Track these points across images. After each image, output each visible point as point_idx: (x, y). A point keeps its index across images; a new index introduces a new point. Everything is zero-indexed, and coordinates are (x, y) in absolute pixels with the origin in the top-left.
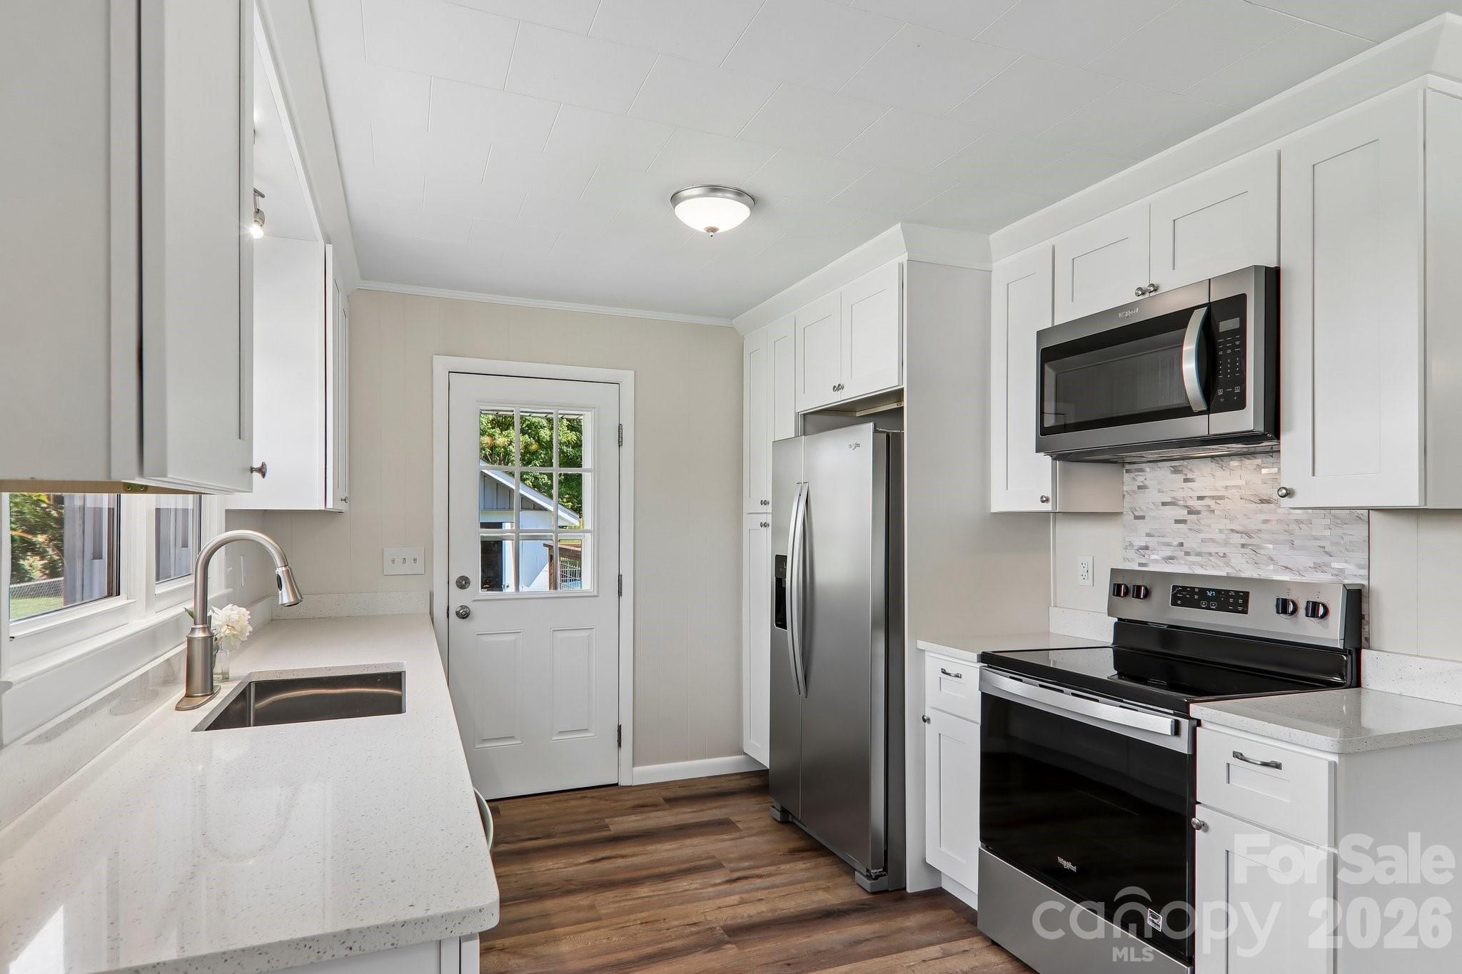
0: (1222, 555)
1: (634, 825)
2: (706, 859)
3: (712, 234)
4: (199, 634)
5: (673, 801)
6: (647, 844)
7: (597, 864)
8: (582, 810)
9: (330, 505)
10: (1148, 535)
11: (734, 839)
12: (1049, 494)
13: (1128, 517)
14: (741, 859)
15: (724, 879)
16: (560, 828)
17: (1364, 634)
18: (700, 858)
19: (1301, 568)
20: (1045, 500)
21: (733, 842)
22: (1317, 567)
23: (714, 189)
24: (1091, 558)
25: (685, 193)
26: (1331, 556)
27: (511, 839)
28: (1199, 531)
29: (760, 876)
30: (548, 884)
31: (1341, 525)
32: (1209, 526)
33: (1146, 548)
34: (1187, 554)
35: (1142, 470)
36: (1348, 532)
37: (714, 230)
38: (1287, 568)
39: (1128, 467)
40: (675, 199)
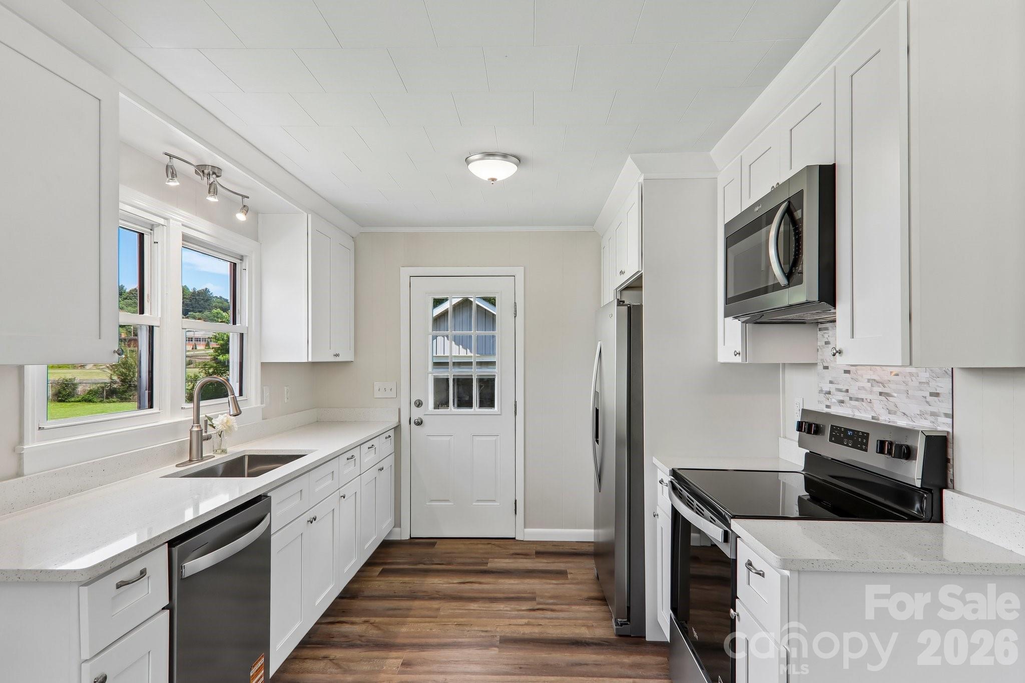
0: (869, 401)
1: (504, 565)
2: (529, 593)
3: (492, 182)
4: (195, 429)
5: (539, 554)
6: (501, 578)
7: (462, 585)
8: (481, 551)
9: (310, 360)
10: (831, 382)
11: (556, 584)
12: (739, 349)
13: (820, 367)
14: (551, 597)
15: (528, 608)
16: (460, 560)
17: (950, 477)
18: (525, 592)
19: (913, 415)
20: (737, 354)
21: (555, 585)
22: (922, 414)
23: (490, 155)
24: (802, 399)
25: (471, 158)
26: (930, 406)
27: (428, 562)
28: (856, 380)
29: (552, 610)
30: (425, 592)
31: (935, 379)
32: (862, 376)
33: (829, 393)
34: (851, 399)
35: (827, 329)
36: (940, 384)
37: (493, 180)
38: (904, 414)
39: (820, 326)
40: (467, 161)
